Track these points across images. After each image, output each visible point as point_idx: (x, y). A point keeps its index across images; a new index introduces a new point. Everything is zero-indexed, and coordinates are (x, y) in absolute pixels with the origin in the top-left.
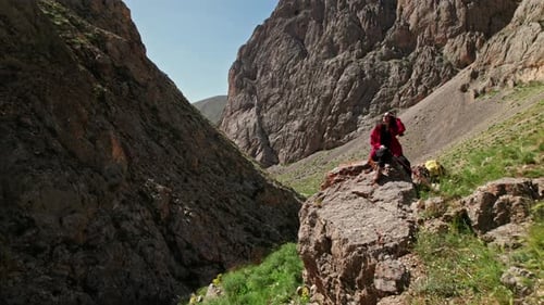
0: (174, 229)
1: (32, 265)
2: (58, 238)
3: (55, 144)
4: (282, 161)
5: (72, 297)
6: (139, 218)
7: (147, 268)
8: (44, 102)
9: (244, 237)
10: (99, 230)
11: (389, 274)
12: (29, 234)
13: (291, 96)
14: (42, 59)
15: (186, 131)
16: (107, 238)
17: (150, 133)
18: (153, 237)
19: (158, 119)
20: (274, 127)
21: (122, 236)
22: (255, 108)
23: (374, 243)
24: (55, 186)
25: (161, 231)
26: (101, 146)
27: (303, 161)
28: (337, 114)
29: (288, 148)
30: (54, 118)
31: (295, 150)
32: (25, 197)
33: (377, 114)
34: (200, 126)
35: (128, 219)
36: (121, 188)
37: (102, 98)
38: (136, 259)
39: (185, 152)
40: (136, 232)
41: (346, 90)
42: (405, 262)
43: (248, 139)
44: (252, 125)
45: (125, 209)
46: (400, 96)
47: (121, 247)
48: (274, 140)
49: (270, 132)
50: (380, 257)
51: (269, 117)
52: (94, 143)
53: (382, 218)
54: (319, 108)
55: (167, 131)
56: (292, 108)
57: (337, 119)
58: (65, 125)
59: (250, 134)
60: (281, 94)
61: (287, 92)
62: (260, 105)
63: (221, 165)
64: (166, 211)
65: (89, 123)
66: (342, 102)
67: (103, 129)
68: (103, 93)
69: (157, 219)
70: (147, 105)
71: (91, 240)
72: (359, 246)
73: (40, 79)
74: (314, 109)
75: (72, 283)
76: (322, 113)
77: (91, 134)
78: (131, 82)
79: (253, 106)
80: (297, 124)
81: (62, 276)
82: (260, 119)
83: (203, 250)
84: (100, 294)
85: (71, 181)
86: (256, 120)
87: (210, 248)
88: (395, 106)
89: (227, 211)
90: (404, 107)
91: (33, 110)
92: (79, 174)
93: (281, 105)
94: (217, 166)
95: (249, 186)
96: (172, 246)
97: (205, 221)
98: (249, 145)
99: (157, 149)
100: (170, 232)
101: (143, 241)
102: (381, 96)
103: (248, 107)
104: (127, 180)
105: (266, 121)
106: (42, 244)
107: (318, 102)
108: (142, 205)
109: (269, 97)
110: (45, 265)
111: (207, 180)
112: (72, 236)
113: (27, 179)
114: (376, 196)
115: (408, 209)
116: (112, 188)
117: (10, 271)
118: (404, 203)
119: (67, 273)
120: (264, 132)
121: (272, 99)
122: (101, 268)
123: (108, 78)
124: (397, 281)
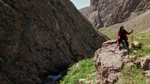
0: (71, 46)
1: (38, 53)
2: (43, 48)
3: (42, 24)
4: (105, 26)
5: (47, 62)
6: (62, 43)
7: (64, 56)
8: (40, 13)
9: (90, 49)
10: (53, 46)
11: (112, 78)
12: (37, 46)
13: (109, 6)
14: (39, 2)
15: (76, 19)
16: (54, 48)
17: (66, 20)
18: (66, 48)
19: (68, 16)
20: (103, 16)
21: (58, 48)
22: (98, 10)
23: (111, 67)
24: (42, 35)
25: (68, 47)
26: (53, 24)
27: (111, 26)
28: (124, 12)
29: (107, 22)
30: (42, 17)
31: (109, 23)
32: (36, 38)
33: (137, 12)
34: (80, 17)
35: (60, 44)
36: (58, 35)
37: (54, 11)
38: (61, 53)
39: (75, 25)
40: (62, 47)
41: (127, 4)
42: (118, 74)
43: (95, 19)
44: (97, 15)
45: (59, 41)
46: (148, 5)
47: (58, 51)
48: (103, 20)
49: (102, 18)
50: (111, 72)
51: (102, 13)
52: (52, 24)
53: (115, 60)
54: (118, 10)
55: (71, 19)
56: (109, 10)
57: (123, 13)
58: (45, 19)
59: (96, 18)
60: (106, 6)
61: (108, 5)
62: (99, 9)
63: (85, 28)
64: (69, 41)
65: (50, 18)
66: (126, 8)
67: (54, 20)
68: (54, 9)
69: (67, 44)
70: (65, 12)
71: (51, 48)
72: (107, 67)
73: (39, 7)
74: (116, 10)
75: (47, 58)
76: (118, 12)
77: (51, 21)
78: (62, 6)
79: (97, 9)
80: (110, 15)
81: (45, 56)
82: (99, 14)
83: (79, 52)
84: (53, 61)
85: (46, 34)
86: (98, 14)
87: (81, 52)
88: (145, 9)
89: (86, 42)
90: (148, 9)
91: (37, 15)
92: (48, 32)
93: (106, 9)
94: (84, 29)
95: (93, 35)
96: (71, 51)
97: (79, 44)
98: (95, 21)
99: (68, 25)
100: (70, 47)
101: (63, 49)
102: (140, 6)
103: (96, 10)
104: (60, 33)
105: (101, 14)
106: (40, 49)
107: (118, 8)
108: (63, 40)
109: (102, 7)
110: (41, 54)
111: (81, 33)
112: (47, 47)
113: (37, 33)
114: (116, 52)
115: (124, 58)
116: (56, 35)
117: (34, 55)
118: (123, 55)
119: (46, 56)
120: (100, 17)
121: (103, 7)
122: (53, 55)
123: (55, 5)
124: (113, 80)
